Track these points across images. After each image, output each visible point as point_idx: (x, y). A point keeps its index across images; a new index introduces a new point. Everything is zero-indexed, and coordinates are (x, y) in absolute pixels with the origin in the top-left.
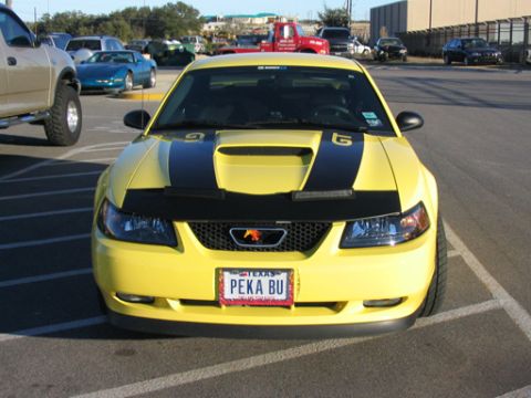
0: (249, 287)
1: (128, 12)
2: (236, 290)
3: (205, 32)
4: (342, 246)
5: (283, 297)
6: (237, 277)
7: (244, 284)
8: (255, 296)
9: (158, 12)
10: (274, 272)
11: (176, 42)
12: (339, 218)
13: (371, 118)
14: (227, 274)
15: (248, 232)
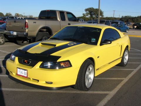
0: (21, 72)
2: (19, 72)
5: (26, 76)
8: (22, 75)
10: (25, 70)
13: (93, 40)
14: (18, 69)
15: (26, 61)
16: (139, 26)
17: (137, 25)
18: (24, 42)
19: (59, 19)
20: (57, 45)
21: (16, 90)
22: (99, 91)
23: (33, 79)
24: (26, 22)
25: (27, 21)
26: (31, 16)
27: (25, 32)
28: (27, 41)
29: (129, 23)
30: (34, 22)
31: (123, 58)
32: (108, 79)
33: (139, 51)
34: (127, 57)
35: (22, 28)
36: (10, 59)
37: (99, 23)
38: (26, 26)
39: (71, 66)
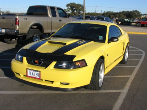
0: (32, 74)
1: (123, 12)
2: (30, 74)
3: (142, 18)
4: (54, 67)
5: (39, 77)
6: (30, 71)
7: (31, 73)
8: (34, 76)
9: (131, 12)
10: (37, 71)
11: (127, 19)
12: (55, 61)
13: (101, 38)
14: (28, 70)
15: (36, 61)
16: (123, 22)
17: (121, 20)
18: (12, 40)
19: (50, 15)
20: (68, 44)
21: (23, 93)
22: (111, 89)
23: (45, 80)
24: (16, 19)
25: (17, 17)
26: (8, 12)
27: (15, 29)
28: (15, 39)
29: (112, 19)
30: (25, 19)
31: (124, 55)
32: (114, 77)
33: (133, 47)
34: (127, 54)
35: (13, 25)
36: (15, 59)
37: (84, 19)
38: (17, 22)
39: (86, 65)
